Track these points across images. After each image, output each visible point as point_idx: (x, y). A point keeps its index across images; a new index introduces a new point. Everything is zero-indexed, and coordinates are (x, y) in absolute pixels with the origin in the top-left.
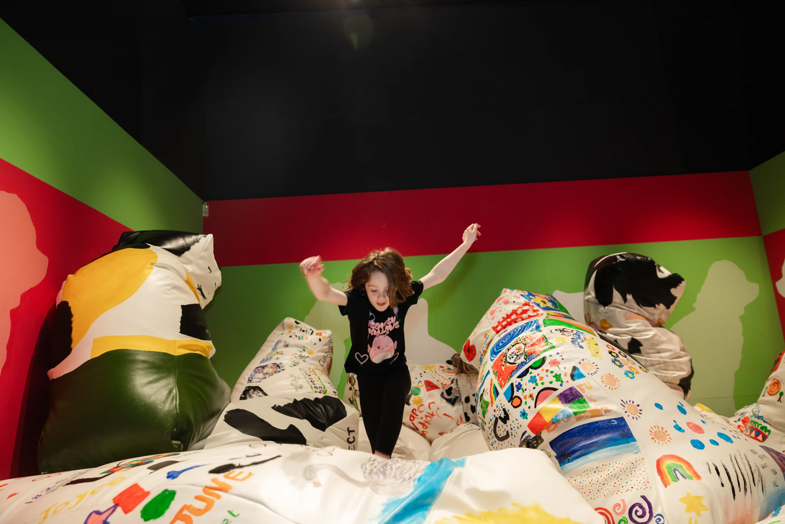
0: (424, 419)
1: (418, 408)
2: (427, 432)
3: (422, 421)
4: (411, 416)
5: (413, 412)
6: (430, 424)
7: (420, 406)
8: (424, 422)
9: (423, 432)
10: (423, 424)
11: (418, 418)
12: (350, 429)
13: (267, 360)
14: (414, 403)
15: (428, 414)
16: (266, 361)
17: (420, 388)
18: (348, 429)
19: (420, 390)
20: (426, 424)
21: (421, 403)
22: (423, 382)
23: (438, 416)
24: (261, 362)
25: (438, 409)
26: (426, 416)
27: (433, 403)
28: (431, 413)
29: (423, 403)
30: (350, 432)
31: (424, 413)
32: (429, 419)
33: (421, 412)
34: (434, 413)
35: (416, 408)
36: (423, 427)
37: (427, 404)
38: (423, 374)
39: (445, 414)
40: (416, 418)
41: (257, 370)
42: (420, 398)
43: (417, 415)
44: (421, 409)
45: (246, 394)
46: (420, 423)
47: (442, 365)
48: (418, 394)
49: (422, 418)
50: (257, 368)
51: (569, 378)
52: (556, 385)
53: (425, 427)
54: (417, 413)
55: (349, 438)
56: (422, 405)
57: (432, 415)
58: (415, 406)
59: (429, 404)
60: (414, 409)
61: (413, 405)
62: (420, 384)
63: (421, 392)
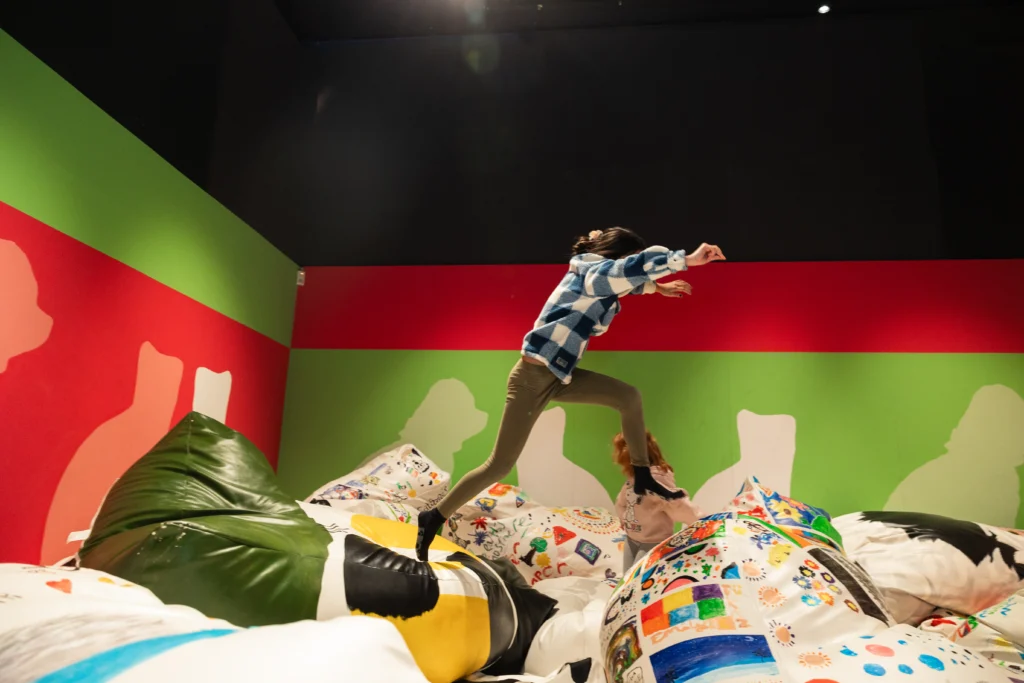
4: (533, 580)
5: (536, 575)
13: (356, 484)
14: (539, 564)
17: (547, 540)
19: (547, 544)
21: (547, 563)
22: (552, 530)
25: (570, 573)
27: (564, 564)
29: (550, 564)
33: (547, 576)
35: (541, 570)
37: (555, 567)
38: (552, 518)
41: (338, 488)
42: (545, 555)
43: (541, 581)
44: (548, 573)
47: (576, 508)
48: (544, 551)
50: (340, 485)
51: (719, 573)
52: (699, 576)
54: (542, 577)
56: (549, 567)
58: (541, 569)
59: (559, 566)
60: (538, 572)
61: (537, 567)
62: (547, 534)
63: (548, 546)
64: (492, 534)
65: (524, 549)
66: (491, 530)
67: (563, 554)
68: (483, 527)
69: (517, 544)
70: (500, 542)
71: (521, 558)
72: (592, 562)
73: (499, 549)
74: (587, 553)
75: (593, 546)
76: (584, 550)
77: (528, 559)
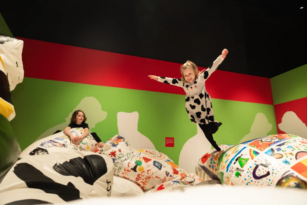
0: (145, 180)
1: (142, 174)
2: (145, 187)
3: (143, 181)
4: (137, 178)
5: (138, 176)
6: (148, 183)
7: (142, 172)
8: (144, 182)
9: (143, 187)
10: (144, 183)
11: (141, 179)
12: (108, 181)
13: (60, 139)
14: (139, 171)
15: (147, 177)
16: (58, 140)
18: (107, 181)
19: (142, 162)
20: (145, 183)
21: (143, 170)
23: (153, 178)
24: (55, 139)
25: (153, 174)
26: (146, 178)
27: (150, 170)
28: (149, 176)
29: (144, 171)
30: (108, 183)
31: (145, 176)
32: (147, 180)
33: (143, 176)
34: (151, 177)
36: (143, 184)
37: (146, 171)
38: (140, 154)
39: (156, 177)
40: (140, 179)
41: (50, 142)
42: (142, 167)
43: (141, 178)
44: (143, 174)
45: (35, 152)
46: (141, 182)
48: (141, 165)
49: (143, 179)
50: (51, 141)
53: (144, 184)
54: (141, 176)
55: (108, 187)
56: (144, 172)
57: (150, 178)
58: (140, 173)
59: (148, 171)
60: (139, 174)
61: (138, 172)
62: (141, 159)
63: (142, 164)
64: (119, 159)
65: (133, 165)
66: (118, 158)
67: (149, 166)
68: (115, 156)
69: (129, 163)
70: (122, 162)
71: (132, 169)
72: (160, 169)
73: (121, 166)
74: (158, 165)
75: (159, 163)
76: (156, 164)
77: (134, 169)
